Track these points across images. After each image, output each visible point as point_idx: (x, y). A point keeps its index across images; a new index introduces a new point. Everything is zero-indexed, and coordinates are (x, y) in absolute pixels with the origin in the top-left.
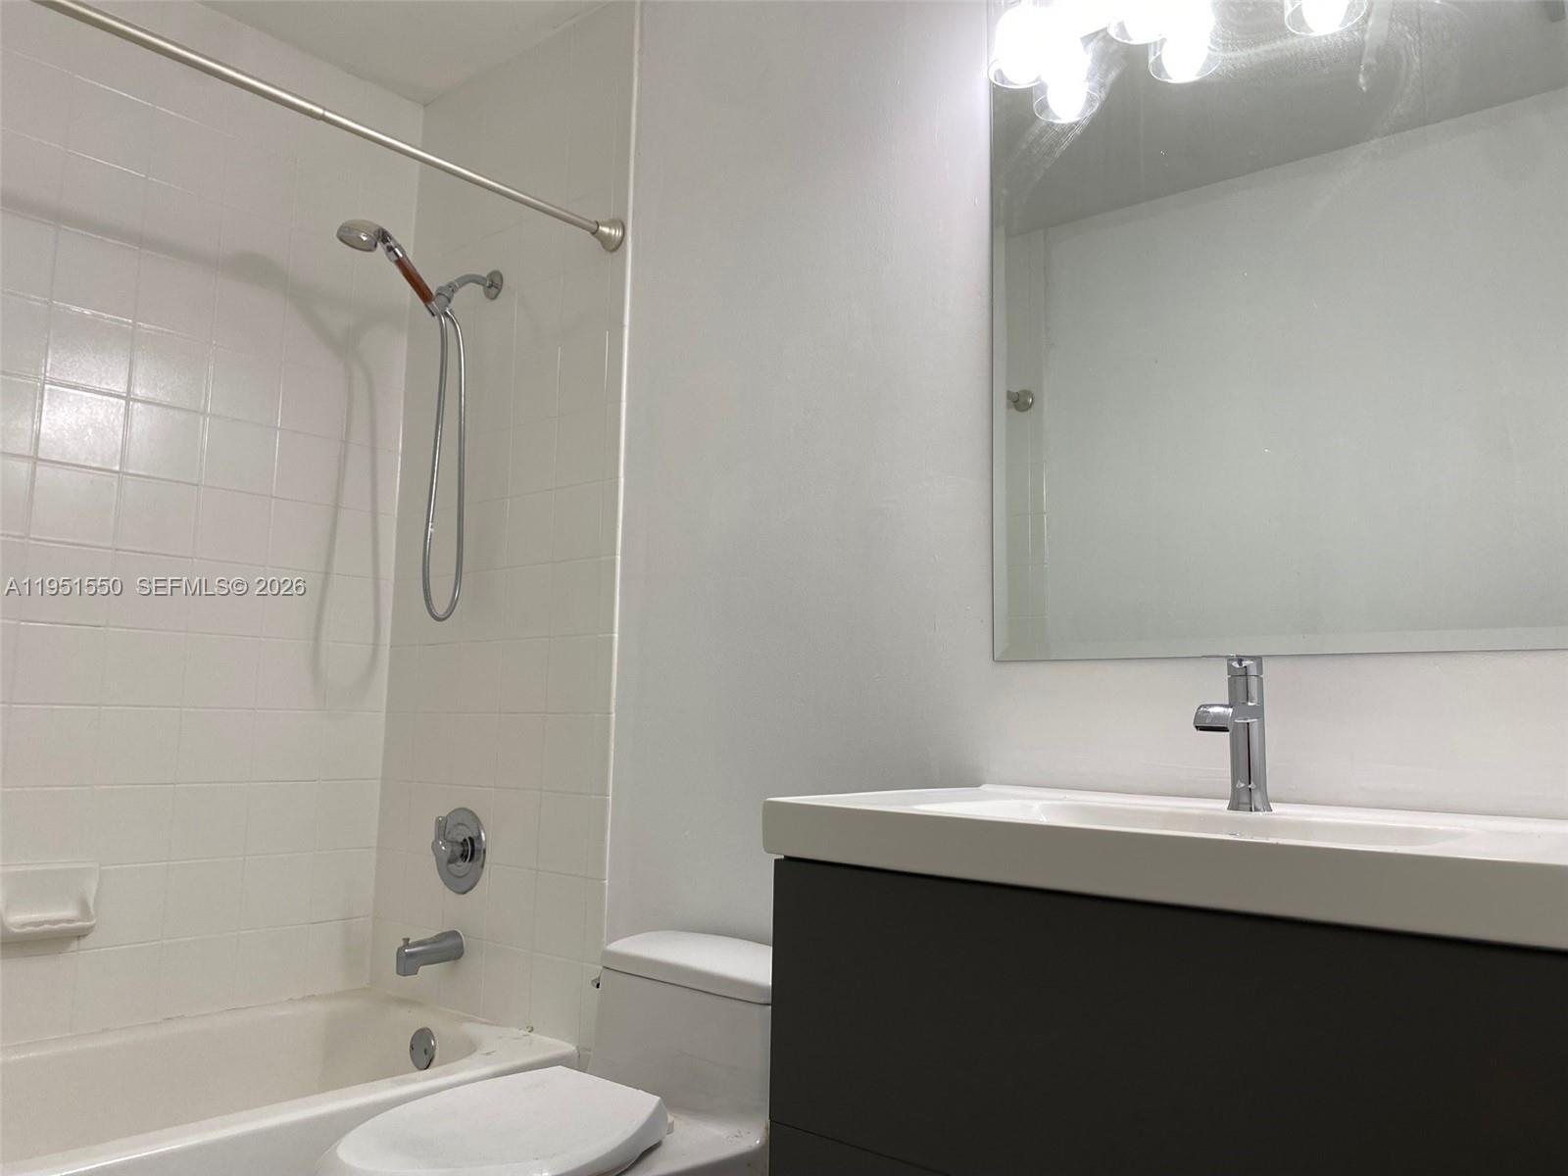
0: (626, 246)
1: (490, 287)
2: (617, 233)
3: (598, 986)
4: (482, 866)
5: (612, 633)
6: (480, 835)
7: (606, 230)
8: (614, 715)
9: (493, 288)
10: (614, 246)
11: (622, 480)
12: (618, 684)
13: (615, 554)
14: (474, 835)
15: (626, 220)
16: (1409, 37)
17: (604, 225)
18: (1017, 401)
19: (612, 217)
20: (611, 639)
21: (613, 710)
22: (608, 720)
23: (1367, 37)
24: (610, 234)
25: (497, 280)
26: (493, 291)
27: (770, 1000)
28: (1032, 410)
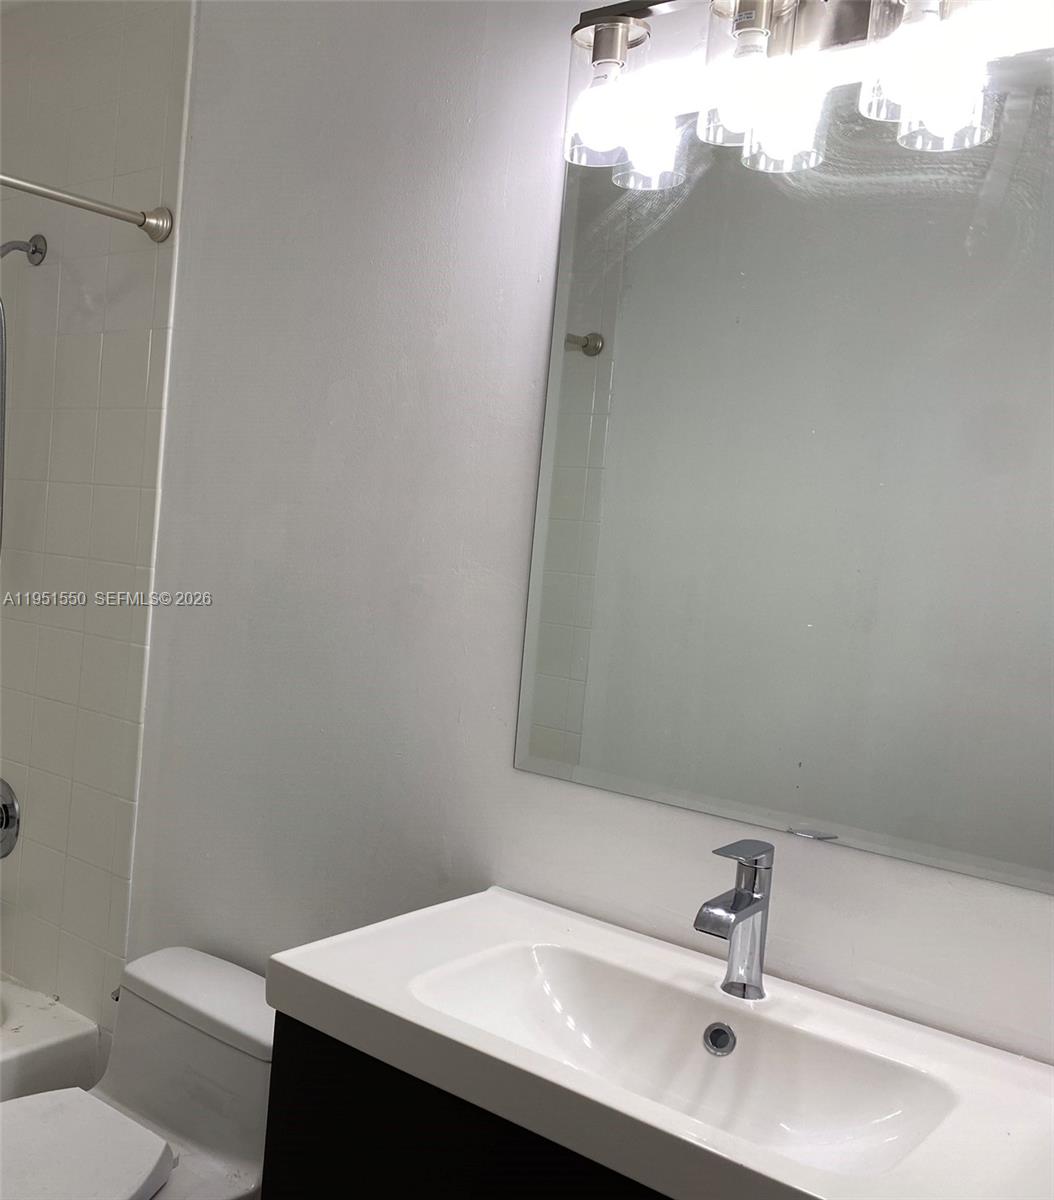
0: (173, 239)
1: (34, 252)
2: (163, 223)
3: (117, 1000)
4: (17, 834)
5: (144, 645)
6: (13, 805)
7: (153, 221)
8: (143, 726)
9: (37, 254)
10: (162, 237)
11: (159, 491)
12: (148, 686)
13: (150, 567)
14: (8, 802)
15: (175, 207)
16: (1029, 206)
17: (153, 215)
18: (585, 346)
19: (160, 206)
20: (143, 651)
21: (142, 719)
22: (137, 729)
23: (982, 193)
24: (158, 226)
25: (40, 245)
26: (38, 256)
27: (270, 1059)
28: (601, 355)
